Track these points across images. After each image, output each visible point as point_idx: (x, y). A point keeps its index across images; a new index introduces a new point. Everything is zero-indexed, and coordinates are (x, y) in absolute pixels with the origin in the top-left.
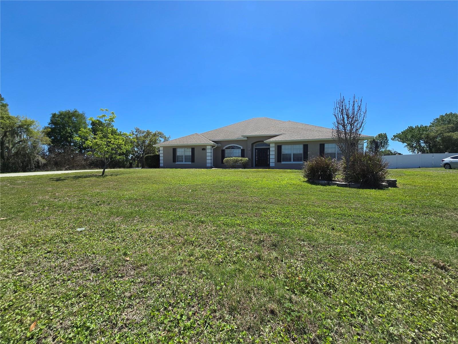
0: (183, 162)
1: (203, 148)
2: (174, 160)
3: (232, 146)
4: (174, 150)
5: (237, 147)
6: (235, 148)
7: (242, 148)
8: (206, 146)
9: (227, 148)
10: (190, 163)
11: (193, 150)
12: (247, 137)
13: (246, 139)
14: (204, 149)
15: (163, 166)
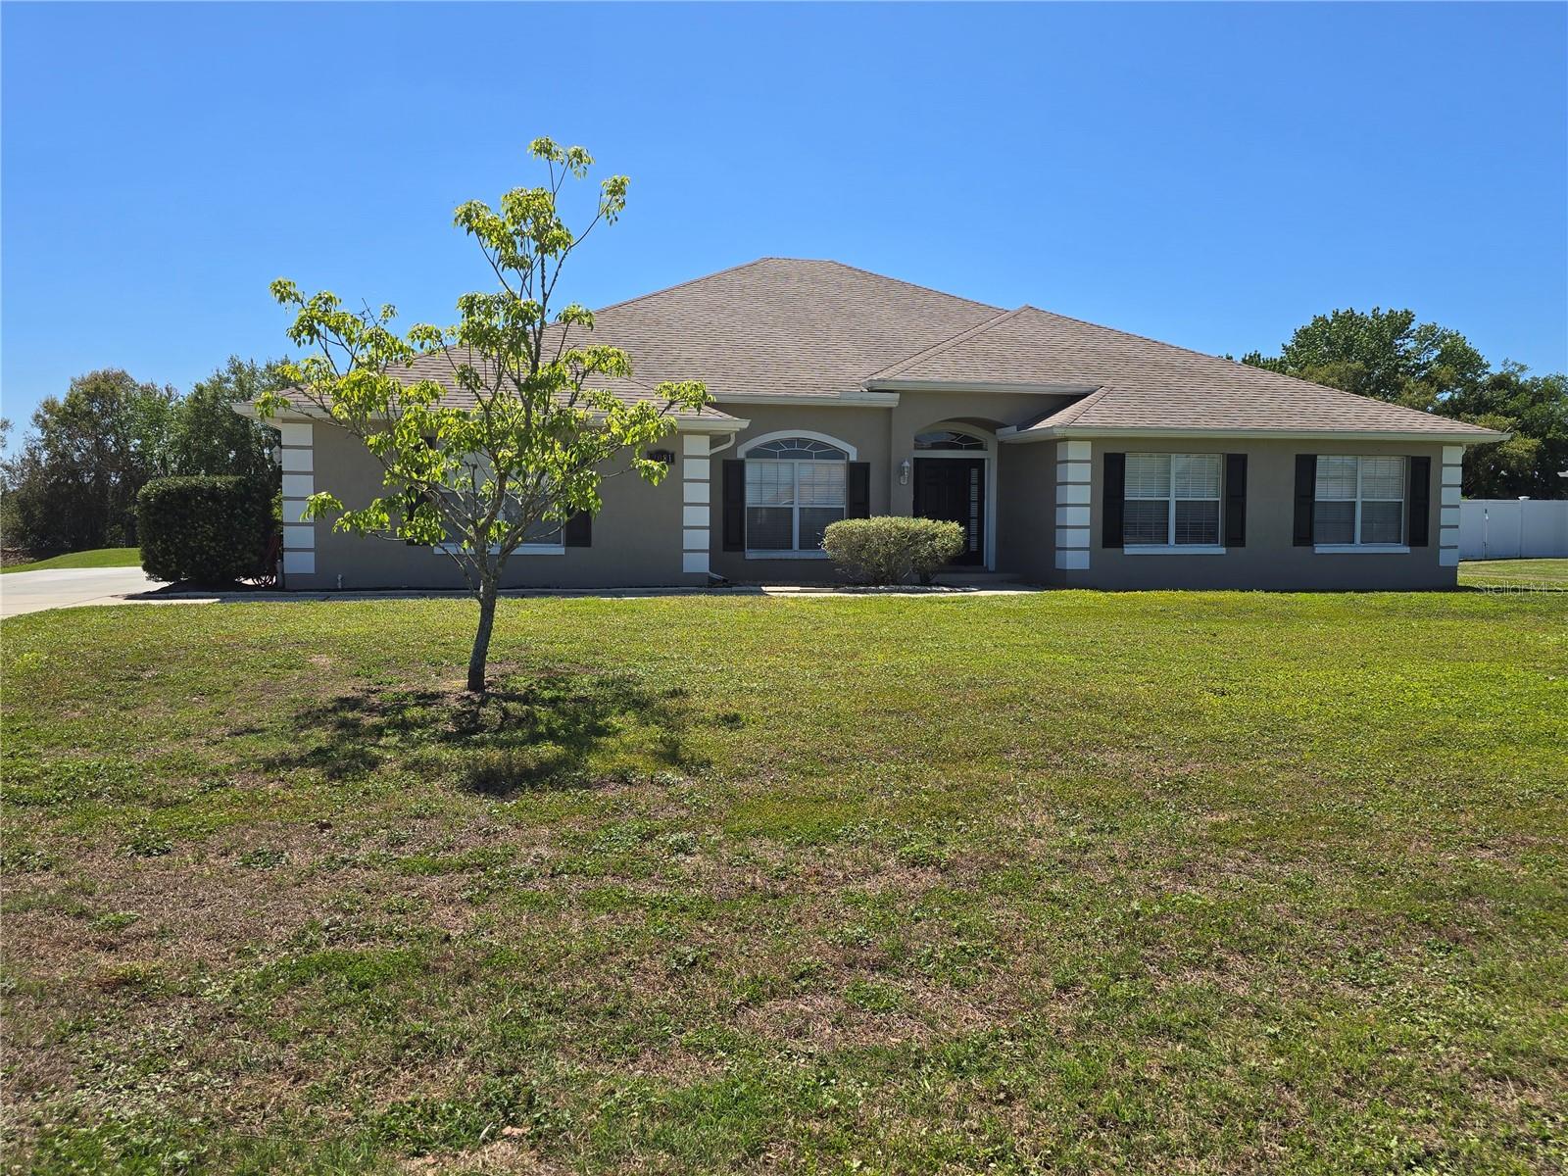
1: (652, 448)
3: (790, 442)
5: (819, 445)
6: (809, 456)
7: (853, 458)
8: (681, 434)
9: (754, 454)
10: (560, 550)
12: (902, 393)
13: (891, 400)
15: (313, 571)
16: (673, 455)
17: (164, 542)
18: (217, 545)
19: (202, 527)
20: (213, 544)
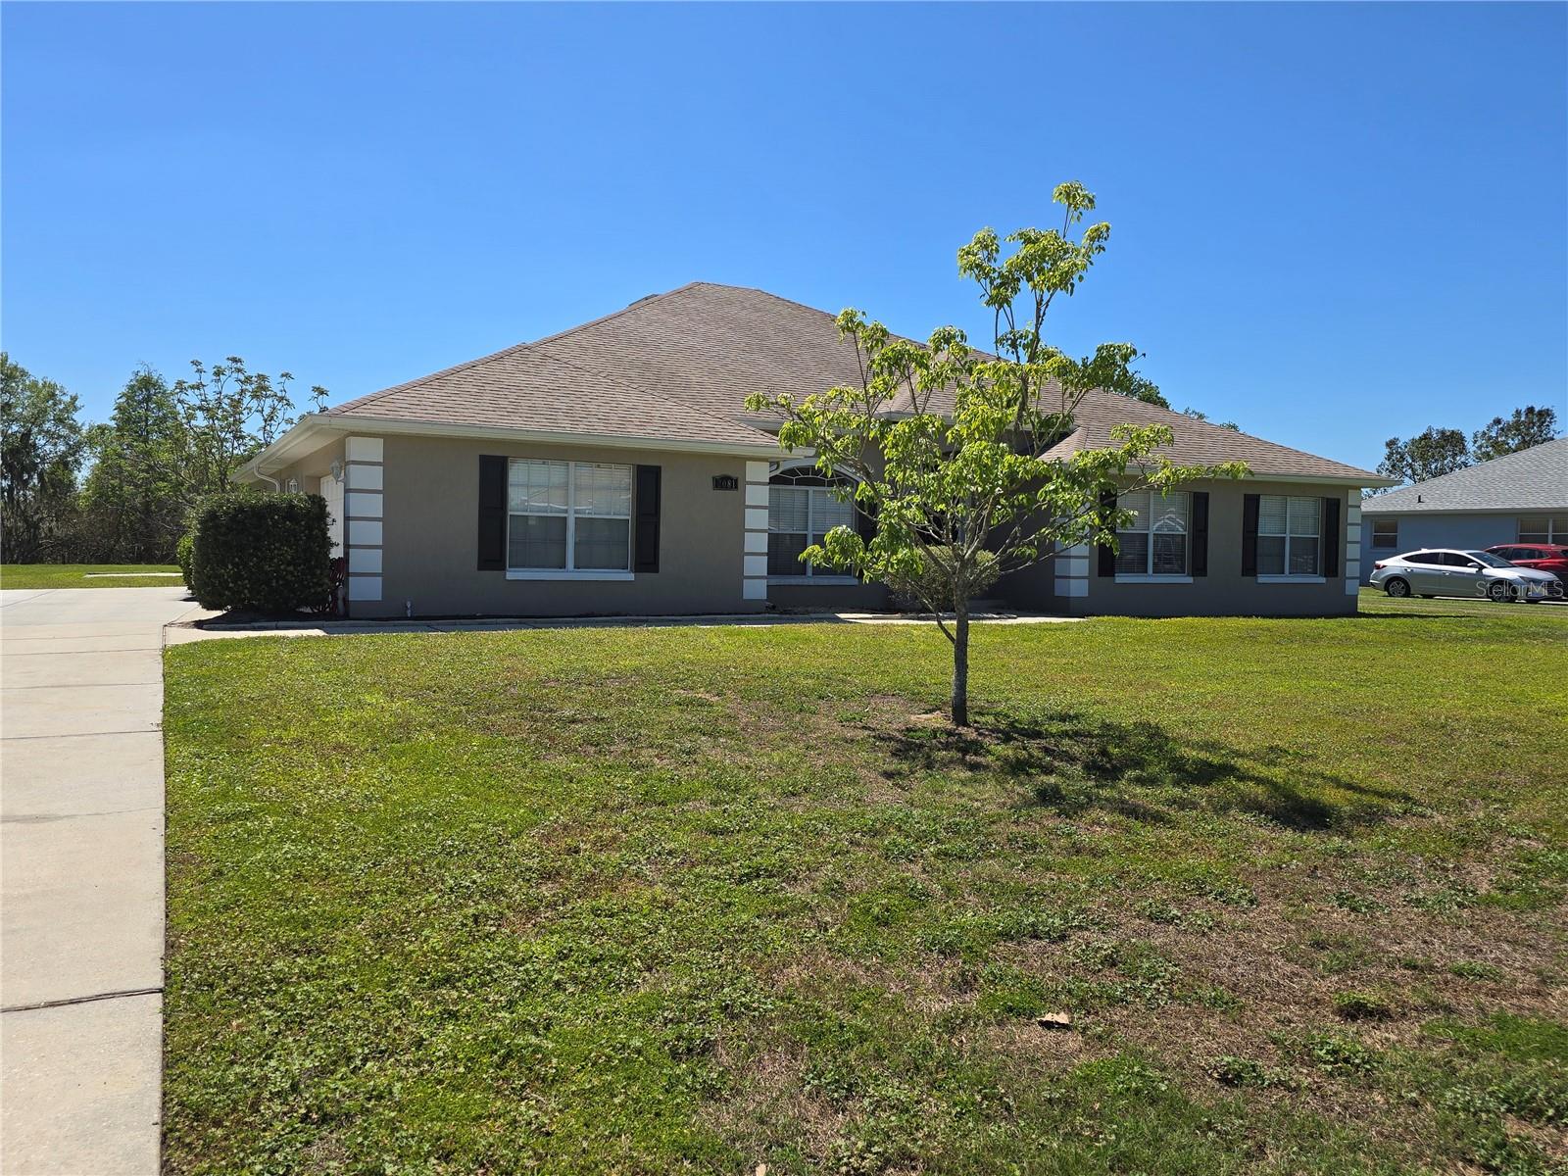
0: (563, 566)
1: (718, 474)
2: (492, 555)
3: (805, 469)
4: (494, 470)
6: (821, 483)
8: (742, 460)
9: (774, 480)
10: (631, 577)
11: (648, 479)
14: (728, 483)
15: (380, 599)
16: (736, 481)
17: (235, 565)
18: (295, 569)
19: (279, 549)
20: (291, 568)
